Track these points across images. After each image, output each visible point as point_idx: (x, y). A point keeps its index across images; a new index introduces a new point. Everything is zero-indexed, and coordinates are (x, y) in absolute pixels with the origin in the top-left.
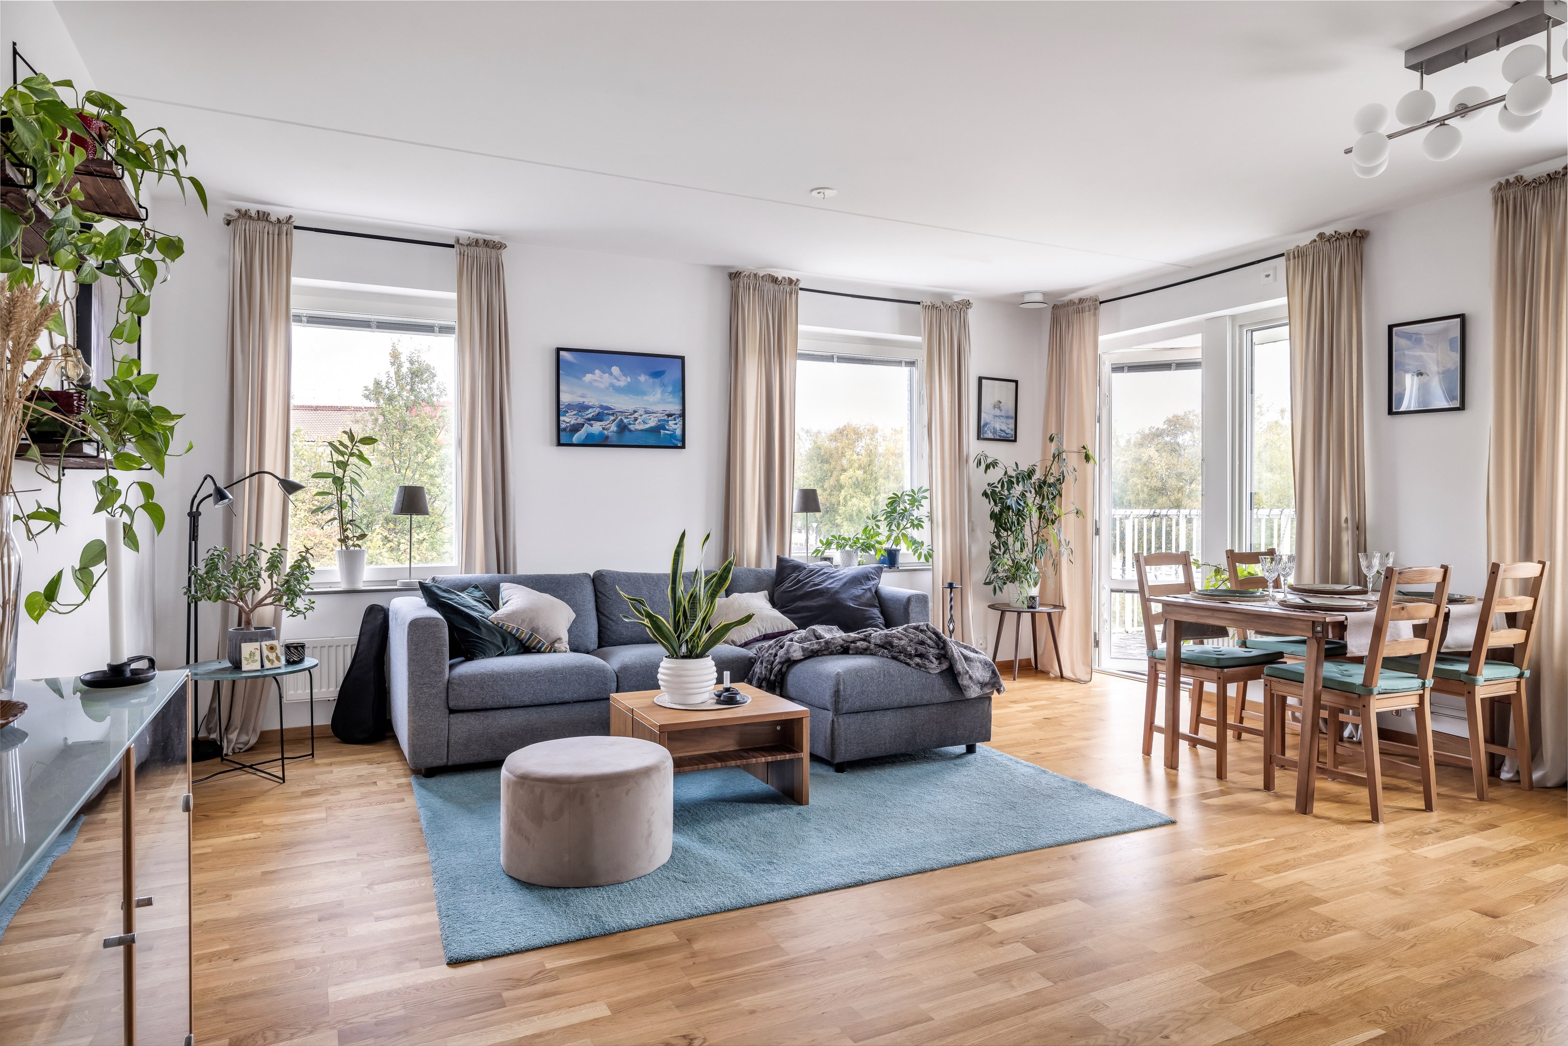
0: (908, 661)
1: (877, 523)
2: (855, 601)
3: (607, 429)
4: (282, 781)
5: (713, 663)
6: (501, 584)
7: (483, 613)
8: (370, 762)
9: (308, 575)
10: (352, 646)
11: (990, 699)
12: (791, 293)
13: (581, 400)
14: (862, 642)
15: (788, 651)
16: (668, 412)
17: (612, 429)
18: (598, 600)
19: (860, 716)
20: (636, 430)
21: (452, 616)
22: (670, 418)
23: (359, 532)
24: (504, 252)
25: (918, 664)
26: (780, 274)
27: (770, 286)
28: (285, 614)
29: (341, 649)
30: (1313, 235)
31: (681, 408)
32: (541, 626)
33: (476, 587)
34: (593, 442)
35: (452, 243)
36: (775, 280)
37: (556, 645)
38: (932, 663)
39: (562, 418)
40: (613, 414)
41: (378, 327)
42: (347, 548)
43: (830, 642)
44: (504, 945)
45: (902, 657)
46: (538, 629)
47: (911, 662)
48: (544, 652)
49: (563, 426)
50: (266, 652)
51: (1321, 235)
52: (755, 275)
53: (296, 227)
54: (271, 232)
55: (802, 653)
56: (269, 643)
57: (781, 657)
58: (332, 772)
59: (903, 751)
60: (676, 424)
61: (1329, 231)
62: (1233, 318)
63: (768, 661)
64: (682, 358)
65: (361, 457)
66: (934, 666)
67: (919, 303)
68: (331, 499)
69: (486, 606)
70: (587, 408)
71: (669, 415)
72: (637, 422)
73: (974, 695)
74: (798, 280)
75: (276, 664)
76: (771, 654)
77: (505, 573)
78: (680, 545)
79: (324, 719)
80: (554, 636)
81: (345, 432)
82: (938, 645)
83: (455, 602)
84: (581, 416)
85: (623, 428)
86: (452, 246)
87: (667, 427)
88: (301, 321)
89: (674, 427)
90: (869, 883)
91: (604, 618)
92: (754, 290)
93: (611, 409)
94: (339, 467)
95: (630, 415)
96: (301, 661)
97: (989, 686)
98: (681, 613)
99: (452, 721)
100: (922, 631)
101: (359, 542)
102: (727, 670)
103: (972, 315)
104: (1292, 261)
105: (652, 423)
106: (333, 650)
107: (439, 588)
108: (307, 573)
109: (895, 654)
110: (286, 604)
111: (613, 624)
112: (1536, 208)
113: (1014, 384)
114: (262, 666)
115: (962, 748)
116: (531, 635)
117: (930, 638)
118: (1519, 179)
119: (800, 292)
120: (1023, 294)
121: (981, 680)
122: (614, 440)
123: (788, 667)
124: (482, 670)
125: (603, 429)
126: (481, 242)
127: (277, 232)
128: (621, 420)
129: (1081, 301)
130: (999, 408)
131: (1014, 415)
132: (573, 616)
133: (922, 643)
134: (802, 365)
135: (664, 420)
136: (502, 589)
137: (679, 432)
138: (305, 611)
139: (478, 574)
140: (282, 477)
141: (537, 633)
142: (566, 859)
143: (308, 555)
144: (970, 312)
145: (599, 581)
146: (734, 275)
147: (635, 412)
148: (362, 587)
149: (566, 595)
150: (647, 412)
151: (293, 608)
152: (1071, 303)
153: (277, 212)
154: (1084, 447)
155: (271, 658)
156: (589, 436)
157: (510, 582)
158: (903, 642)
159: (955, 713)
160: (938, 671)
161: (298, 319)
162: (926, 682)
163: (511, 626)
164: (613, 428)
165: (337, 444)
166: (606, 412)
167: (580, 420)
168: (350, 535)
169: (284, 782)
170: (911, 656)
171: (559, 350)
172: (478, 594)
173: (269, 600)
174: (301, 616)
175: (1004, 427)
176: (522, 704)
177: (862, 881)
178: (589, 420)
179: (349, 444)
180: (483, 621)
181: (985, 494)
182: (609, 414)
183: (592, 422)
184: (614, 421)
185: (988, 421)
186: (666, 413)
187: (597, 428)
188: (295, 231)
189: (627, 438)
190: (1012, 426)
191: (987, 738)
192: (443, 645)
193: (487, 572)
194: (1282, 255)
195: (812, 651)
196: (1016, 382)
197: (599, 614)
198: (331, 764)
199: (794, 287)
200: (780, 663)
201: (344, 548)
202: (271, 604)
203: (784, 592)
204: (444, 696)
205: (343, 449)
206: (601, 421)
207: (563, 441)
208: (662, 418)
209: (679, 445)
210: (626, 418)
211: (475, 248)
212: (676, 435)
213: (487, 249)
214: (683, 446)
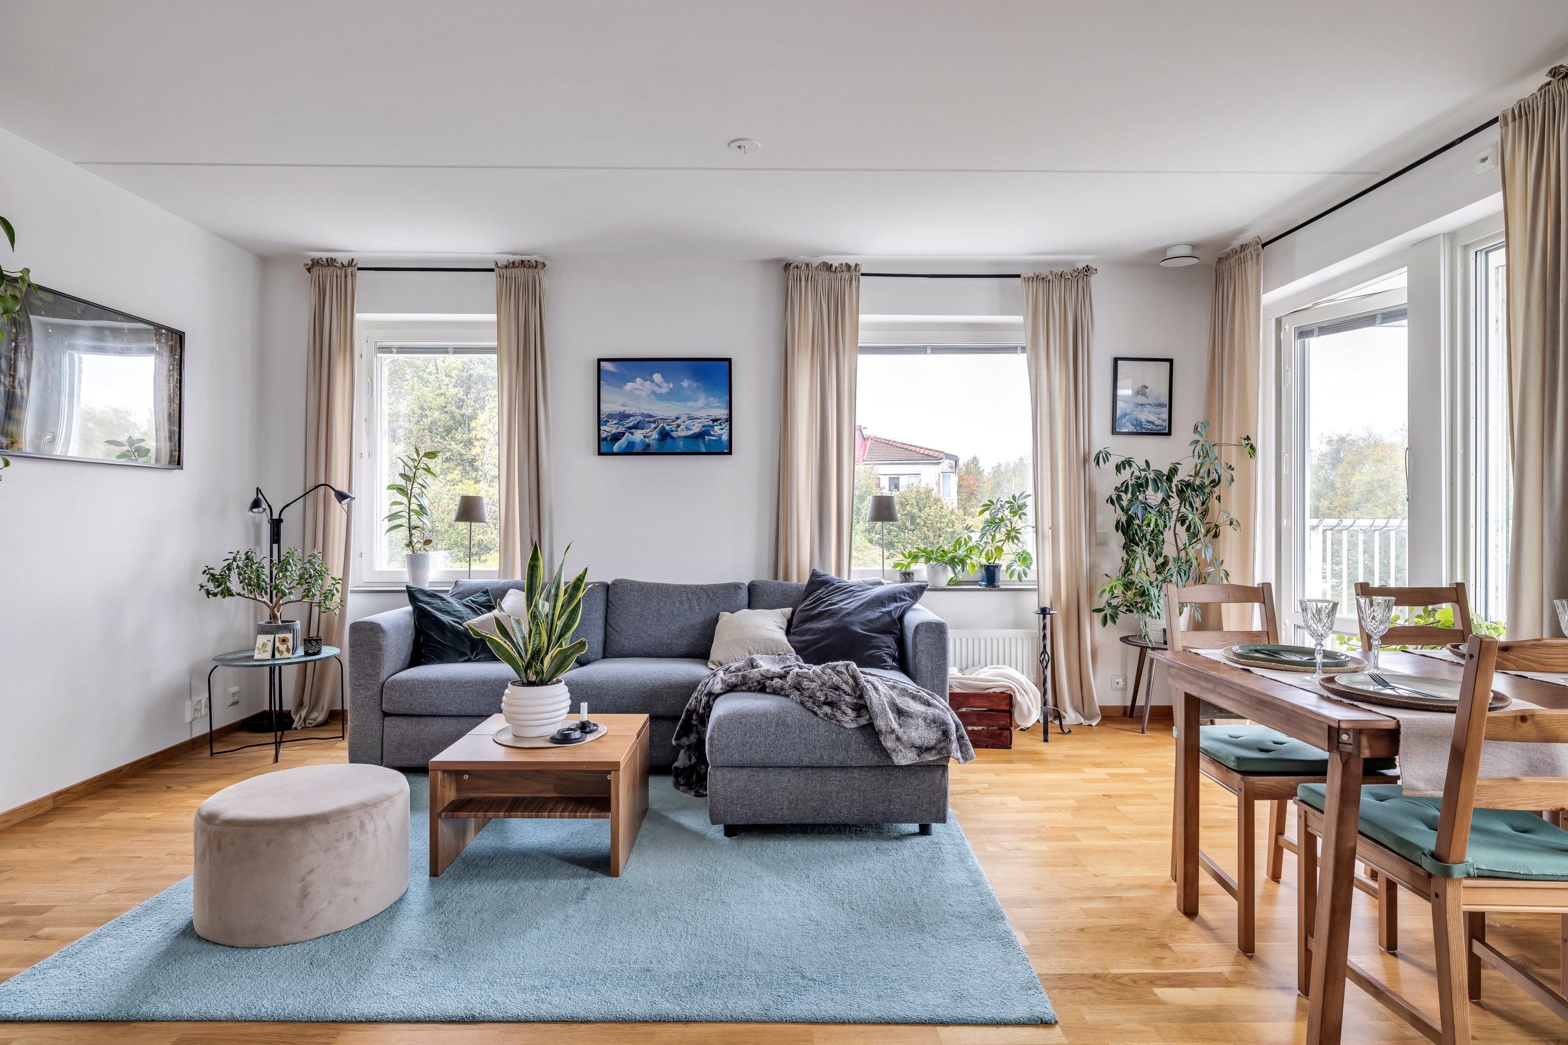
3: (648, 437)
12: (851, 280)
13: (622, 409)
16: (713, 417)
17: (653, 437)
20: (679, 437)
22: (715, 423)
26: (835, 261)
27: (825, 275)
31: (727, 412)
35: (493, 267)
36: (830, 268)
39: (602, 428)
40: (654, 422)
41: (454, 353)
42: (413, 552)
49: (603, 435)
52: (807, 265)
53: (359, 269)
54: (338, 276)
60: (722, 429)
64: (729, 360)
65: (428, 470)
67: (1019, 276)
70: (628, 416)
71: (714, 421)
72: (679, 429)
74: (858, 267)
84: (622, 425)
85: (665, 435)
86: (492, 270)
87: (712, 433)
88: (391, 352)
89: (720, 432)
92: (807, 281)
94: (404, 479)
105: (696, 429)
113: (1167, 364)
119: (861, 278)
120: (1164, 250)
125: (645, 437)
126: (518, 263)
127: (343, 275)
128: (663, 427)
129: (1243, 247)
130: (1145, 394)
131: (1167, 402)
135: (709, 426)
137: (725, 437)
140: (340, 488)
144: (1093, 280)
146: (784, 267)
147: (678, 418)
150: (690, 418)
152: (1233, 253)
153: (342, 258)
164: (655, 435)
171: (600, 361)
178: (630, 428)
179: (417, 458)
181: (1110, 500)
182: (651, 422)
183: (633, 430)
184: (655, 428)
187: (638, 436)
188: (359, 273)
189: (668, 445)
196: (1170, 361)
199: (854, 273)
201: (410, 552)
205: (412, 464)
206: (642, 429)
207: (603, 450)
208: (707, 424)
209: (725, 451)
210: (669, 425)
211: (513, 269)
212: (722, 442)
213: (525, 269)
214: (730, 452)
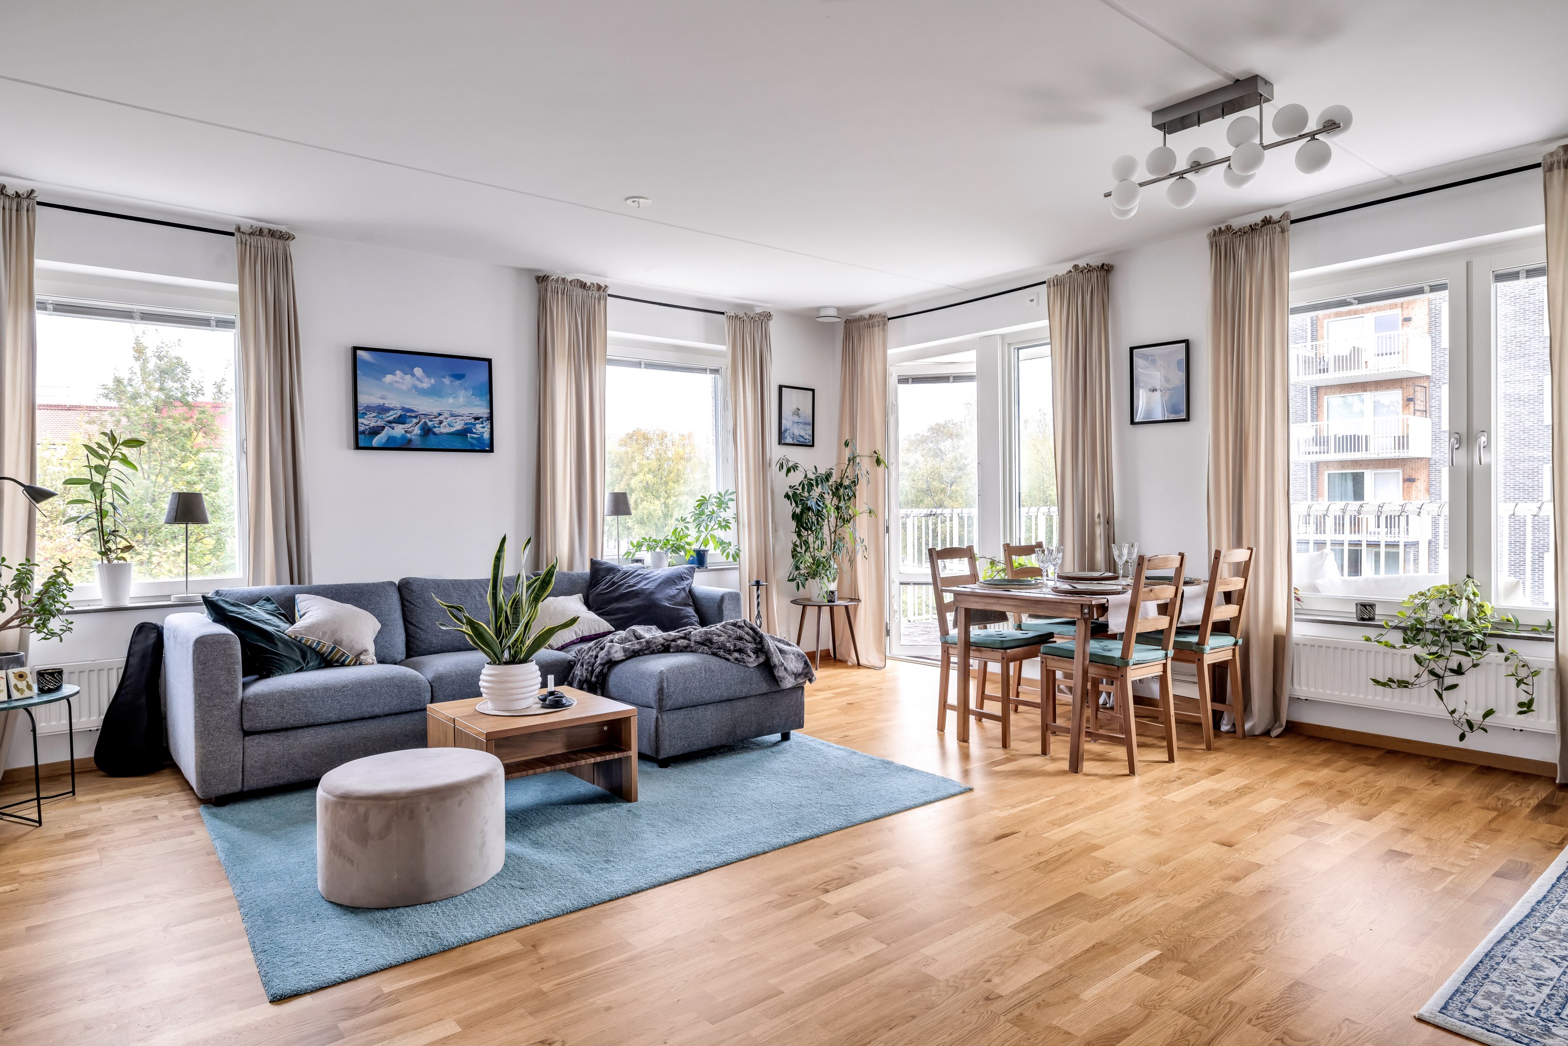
0: (727, 656)
1: (686, 525)
2: (671, 600)
3: (410, 432)
4: (38, 825)
5: (537, 667)
6: (297, 596)
7: (278, 627)
8: (147, 795)
9: (65, 592)
10: (118, 669)
11: (802, 688)
12: (599, 299)
13: (381, 402)
14: (682, 640)
15: (609, 652)
16: (475, 416)
17: (415, 432)
18: (406, 609)
19: (682, 712)
20: (441, 434)
21: (243, 632)
22: (477, 421)
23: (124, 544)
24: (292, 244)
25: (736, 659)
26: (588, 279)
27: (578, 291)
28: (34, 638)
29: (104, 674)
30: (1069, 266)
31: (488, 411)
32: (344, 638)
33: (268, 600)
34: (393, 446)
35: (232, 230)
36: (583, 285)
37: (362, 657)
38: (750, 657)
39: (360, 420)
40: (416, 417)
41: (142, 319)
42: (109, 561)
43: (651, 641)
44: (335, 974)
45: (722, 653)
46: (341, 642)
47: (730, 657)
48: (348, 665)
50: (13, 681)
51: (1076, 267)
52: (563, 280)
53: (39, 203)
54: (7, 207)
55: (623, 654)
56: (17, 670)
57: (602, 659)
58: (100, 809)
59: (724, 742)
60: (484, 427)
61: (1082, 263)
62: (1003, 336)
63: (588, 663)
64: (489, 361)
65: (125, 460)
66: (752, 660)
67: (723, 313)
68: (90, 508)
69: (281, 619)
70: (388, 410)
71: (476, 419)
72: (442, 426)
73: (789, 686)
74: (606, 286)
75: (27, 693)
76: (592, 656)
77: (299, 583)
78: (501, 550)
79: (85, 750)
80: (359, 648)
81: (104, 433)
82: (755, 640)
83: (246, 617)
84: (382, 418)
85: (427, 431)
86: (232, 234)
87: (474, 431)
88: (45, 309)
89: (482, 430)
90: (706, 871)
91: (412, 627)
92: (563, 294)
93: (414, 411)
94: (98, 472)
95: (435, 418)
96: (58, 688)
97: (802, 676)
98: (502, 619)
99: (247, 744)
100: (740, 627)
101: (125, 555)
102: (551, 674)
103: (774, 327)
104: (1052, 288)
105: (458, 426)
106: (94, 676)
107: (227, 602)
108: (63, 590)
109: (715, 650)
110: (37, 626)
111: (422, 633)
112: (1242, 253)
113: (811, 392)
114: (9, 696)
115: (777, 737)
116: (334, 648)
117: (748, 634)
118: (1229, 228)
119: (609, 298)
120: (819, 309)
121: (795, 671)
122: (417, 442)
123: (610, 669)
124: (281, 688)
125: (406, 432)
126: (266, 232)
127: (14, 207)
128: (425, 423)
129: (871, 317)
130: (798, 415)
131: (811, 422)
132: (379, 626)
133: (740, 638)
134: (612, 371)
135: (471, 423)
136: (297, 601)
137: (486, 436)
138: (60, 633)
139: (268, 585)
140: (27, 483)
141: (340, 645)
142: (395, 877)
143: (65, 570)
144: (772, 324)
145: (405, 589)
146: (542, 279)
148: (128, 604)
149: (370, 604)
150: (452, 415)
151: (45, 630)
152: (861, 319)
153: (15, 185)
154: (875, 452)
155: (20, 687)
156: (390, 439)
157: (307, 593)
158: (722, 639)
159: (772, 703)
160: (756, 664)
161: (43, 306)
162: (744, 675)
163: (311, 639)
164: (417, 431)
165: (95, 447)
166: (408, 414)
168: (113, 547)
169: (41, 825)
170: (729, 652)
171: (355, 349)
172: (270, 607)
173: (16, 622)
174: (56, 639)
175: (802, 433)
176: (328, 721)
177: (699, 870)
178: (390, 422)
179: (109, 446)
180: (278, 635)
181: (787, 496)
183: (394, 425)
184: (417, 423)
185: (788, 427)
186: (473, 416)
187: (398, 430)
188: (39, 208)
189: (432, 441)
190: (811, 432)
191: (800, 725)
192: (237, 663)
193: (279, 583)
194: (1044, 282)
195: (633, 651)
196: (813, 390)
197: (407, 623)
198: (98, 801)
199: (602, 293)
200: (601, 664)
201: (105, 561)
202: (18, 626)
203: (600, 594)
204: (237, 718)
205: (101, 452)
206: (404, 423)
207: (361, 444)
208: (469, 421)
210: (431, 421)
211: (259, 237)
213: (274, 239)
214: (491, 450)
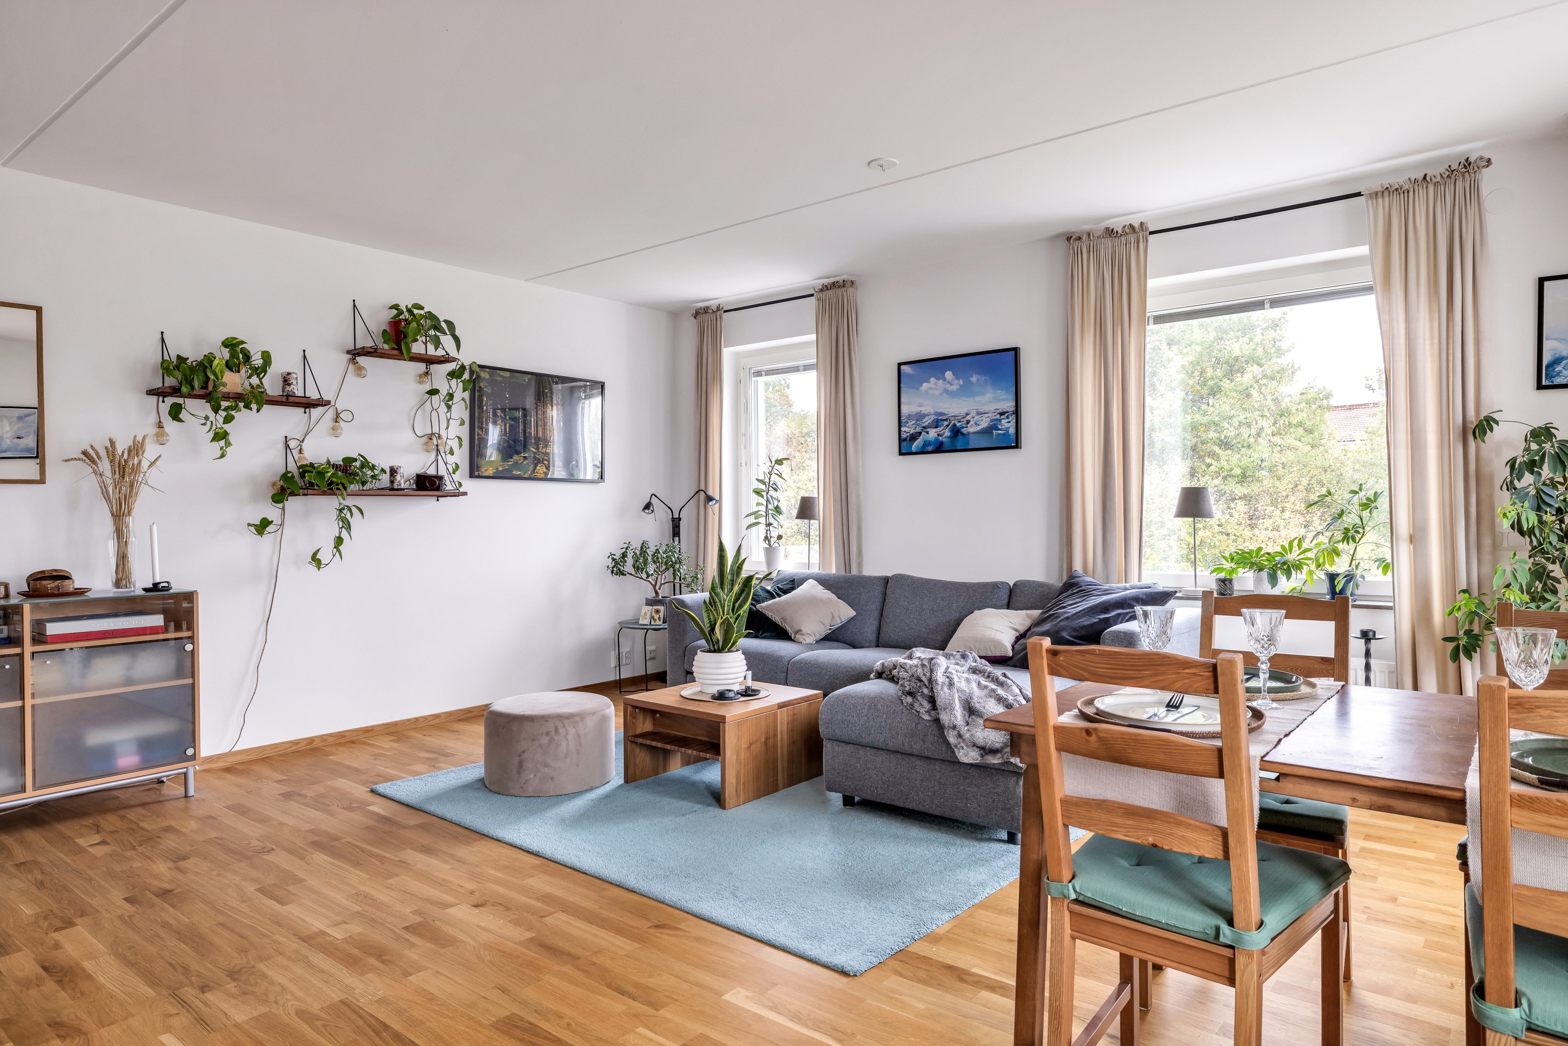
3: (941, 435)
13: (919, 409)
16: (1000, 411)
17: (946, 435)
22: (1002, 417)
24: (858, 288)
35: (811, 292)
39: (903, 429)
40: (946, 420)
49: (904, 436)
53: (724, 312)
64: (1016, 350)
70: (925, 415)
71: (1002, 414)
72: (969, 425)
74: (1149, 222)
85: (956, 432)
86: (813, 295)
87: (1000, 427)
93: (945, 414)
95: (963, 418)
105: (984, 424)
119: (1150, 237)
125: (938, 435)
128: (955, 425)
135: (997, 420)
137: (1012, 431)
147: (967, 414)
150: (979, 414)
156: (926, 444)
164: (947, 433)
166: (940, 418)
167: (918, 429)
171: (900, 365)
182: (944, 420)
183: (929, 430)
184: (948, 426)
186: (998, 411)
187: (933, 434)
188: (724, 315)
208: (994, 418)
209: (1013, 445)
210: (959, 422)
211: (827, 291)
212: (1009, 435)
214: (1017, 446)
